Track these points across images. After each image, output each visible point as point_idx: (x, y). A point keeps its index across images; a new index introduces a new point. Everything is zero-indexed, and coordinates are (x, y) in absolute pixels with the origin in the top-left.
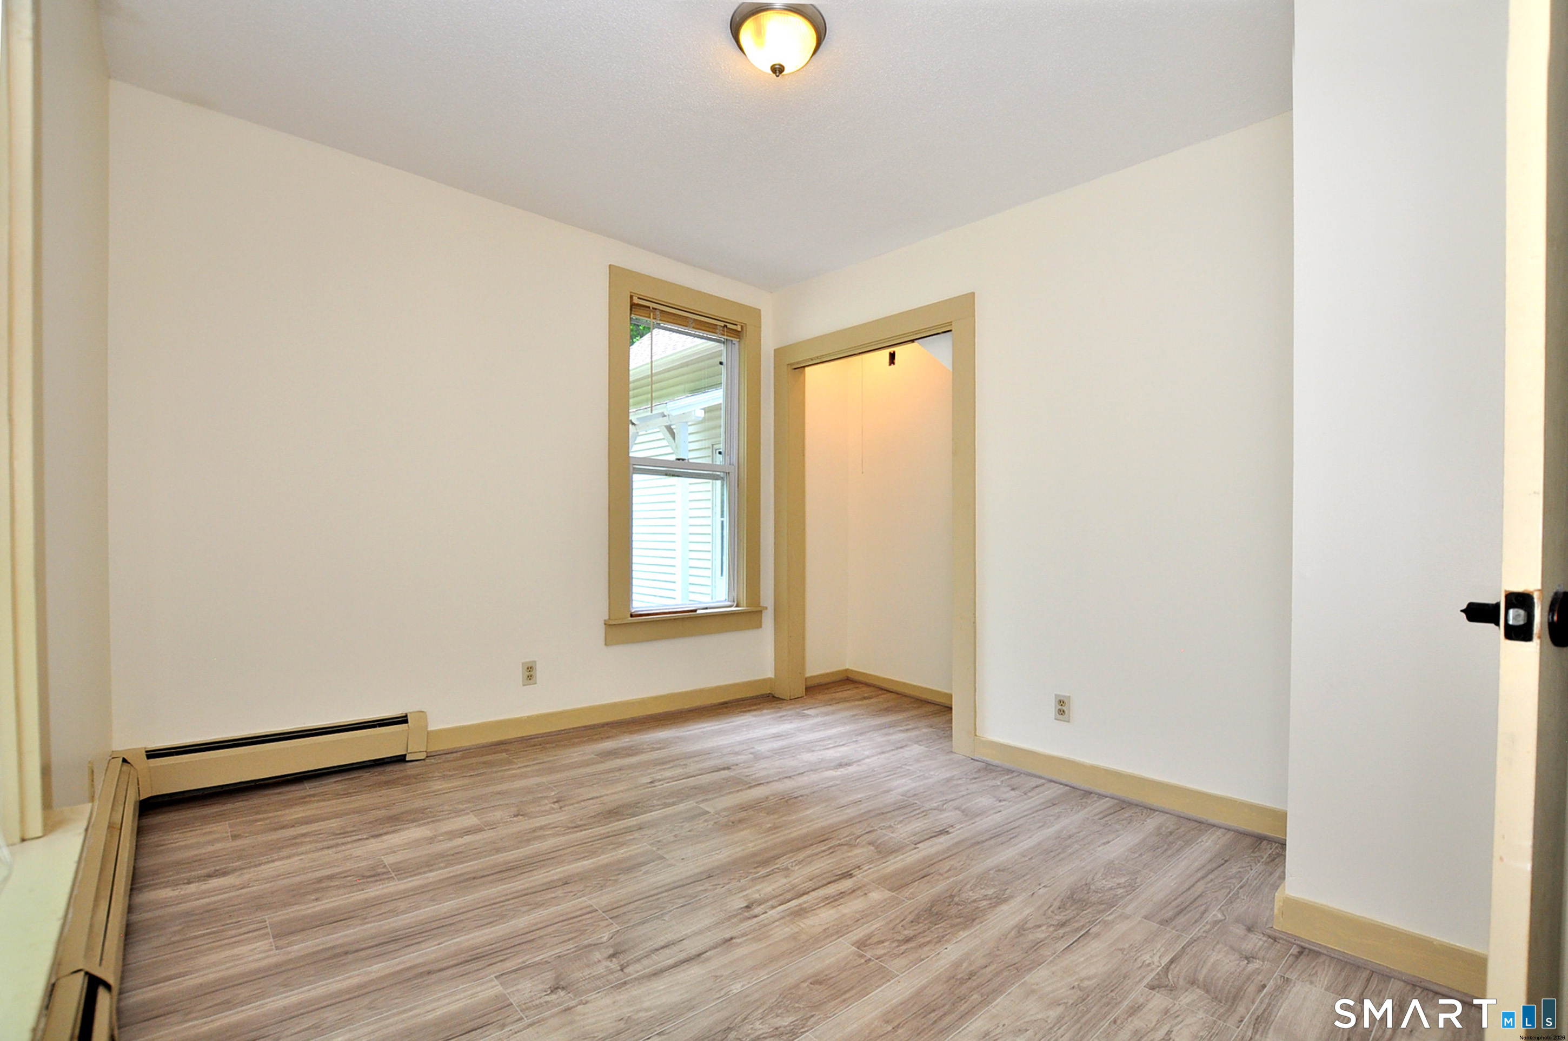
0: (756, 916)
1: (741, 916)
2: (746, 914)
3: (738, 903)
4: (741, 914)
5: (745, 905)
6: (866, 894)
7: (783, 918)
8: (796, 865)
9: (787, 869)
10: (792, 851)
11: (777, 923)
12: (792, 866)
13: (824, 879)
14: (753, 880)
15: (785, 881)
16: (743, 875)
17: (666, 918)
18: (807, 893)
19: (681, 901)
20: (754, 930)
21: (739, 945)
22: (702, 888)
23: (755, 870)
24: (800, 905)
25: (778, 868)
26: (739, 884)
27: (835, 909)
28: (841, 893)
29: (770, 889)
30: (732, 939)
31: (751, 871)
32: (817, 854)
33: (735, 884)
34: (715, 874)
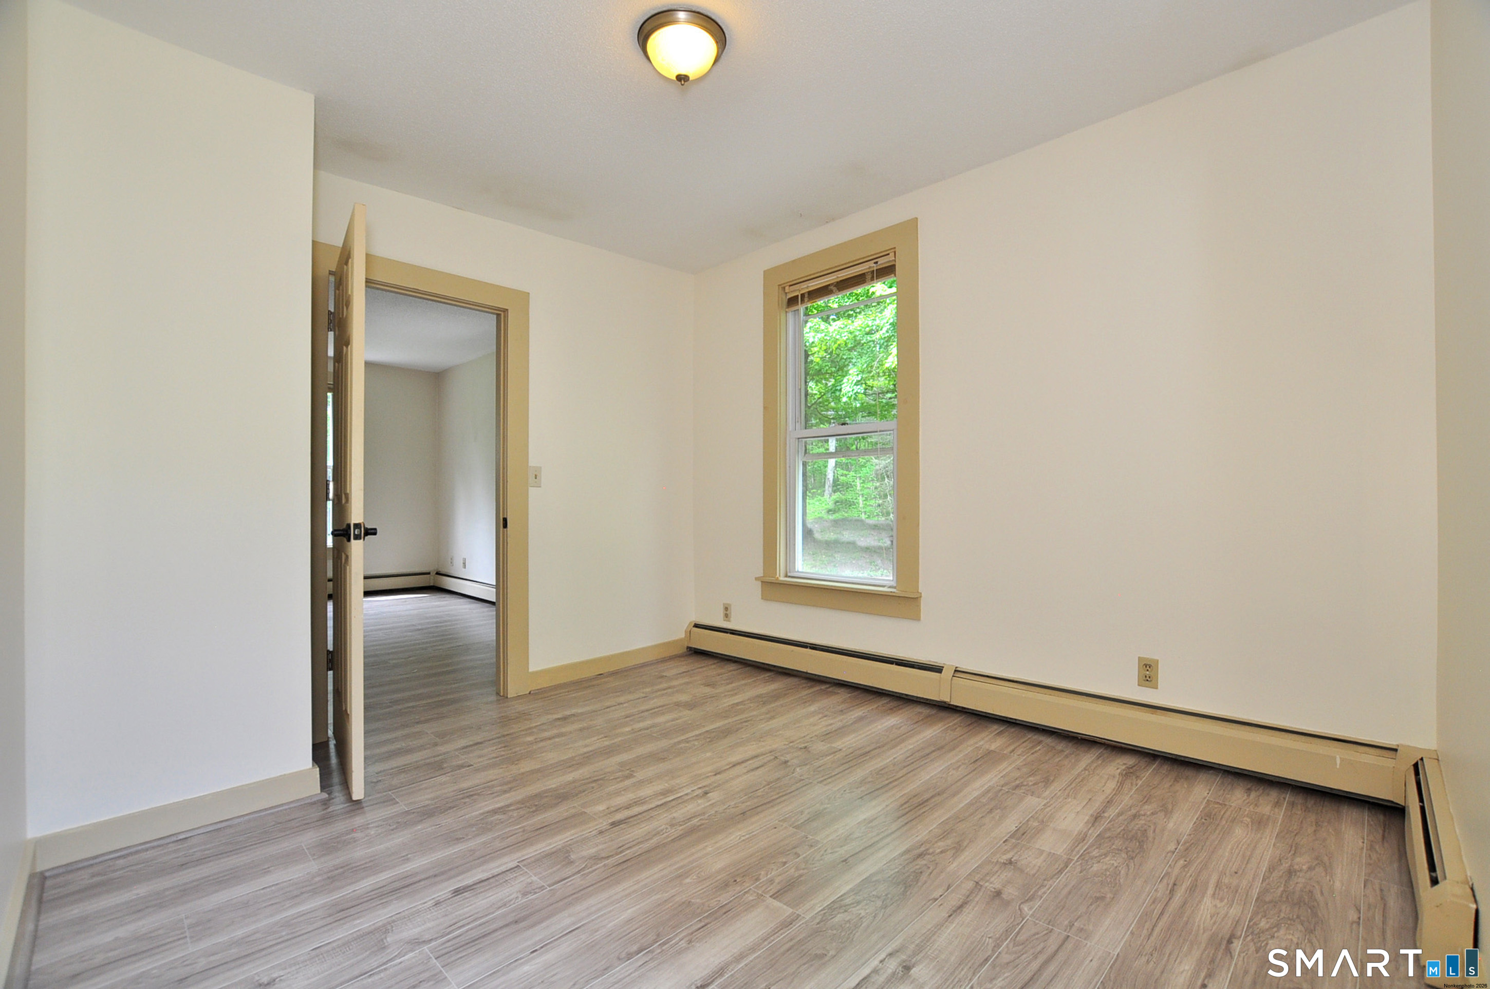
0: (700, 788)
1: (711, 787)
2: (707, 789)
3: (714, 796)
4: (712, 789)
5: (708, 795)
6: (608, 808)
7: (680, 788)
8: (662, 830)
9: (672, 826)
10: (665, 845)
11: (685, 785)
12: (667, 828)
13: (639, 819)
14: (704, 814)
15: (675, 815)
16: (714, 817)
17: (765, 783)
18: (658, 806)
19: (759, 793)
20: (701, 780)
21: (711, 772)
22: (746, 804)
23: (704, 822)
24: (666, 797)
25: (681, 825)
26: (716, 809)
27: (638, 796)
28: (628, 808)
29: (689, 807)
30: (715, 775)
31: (707, 821)
32: (638, 843)
33: (721, 808)
34: (739, 816)
